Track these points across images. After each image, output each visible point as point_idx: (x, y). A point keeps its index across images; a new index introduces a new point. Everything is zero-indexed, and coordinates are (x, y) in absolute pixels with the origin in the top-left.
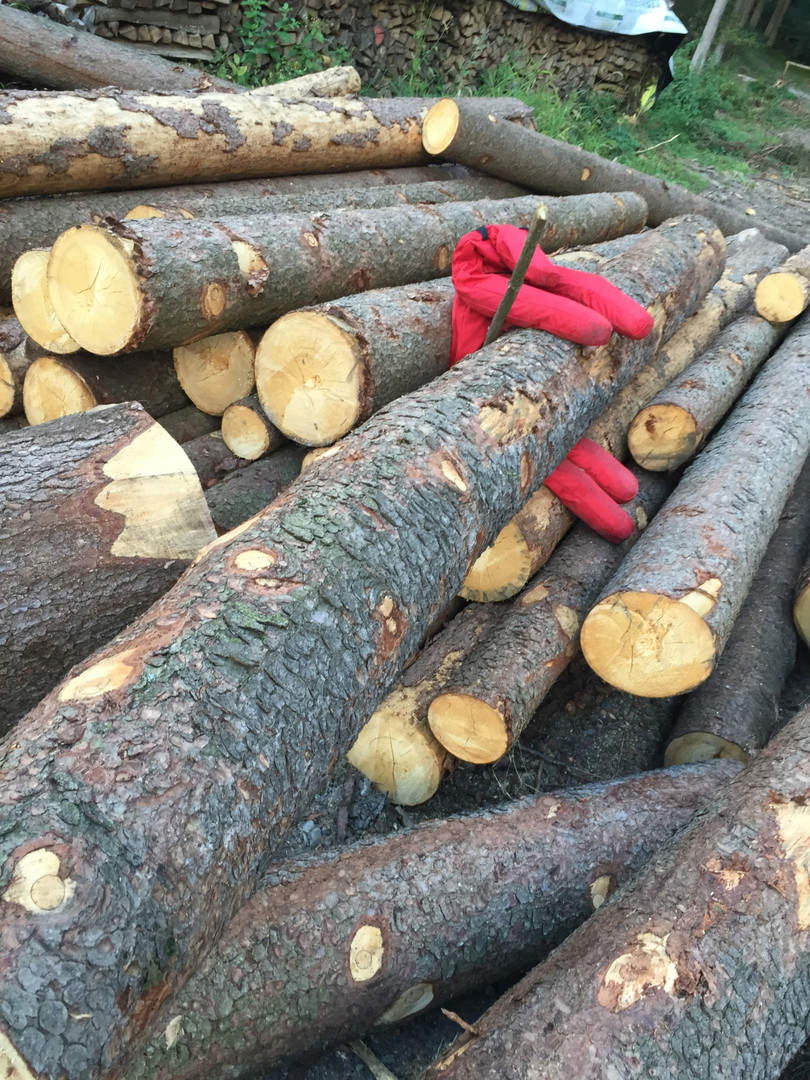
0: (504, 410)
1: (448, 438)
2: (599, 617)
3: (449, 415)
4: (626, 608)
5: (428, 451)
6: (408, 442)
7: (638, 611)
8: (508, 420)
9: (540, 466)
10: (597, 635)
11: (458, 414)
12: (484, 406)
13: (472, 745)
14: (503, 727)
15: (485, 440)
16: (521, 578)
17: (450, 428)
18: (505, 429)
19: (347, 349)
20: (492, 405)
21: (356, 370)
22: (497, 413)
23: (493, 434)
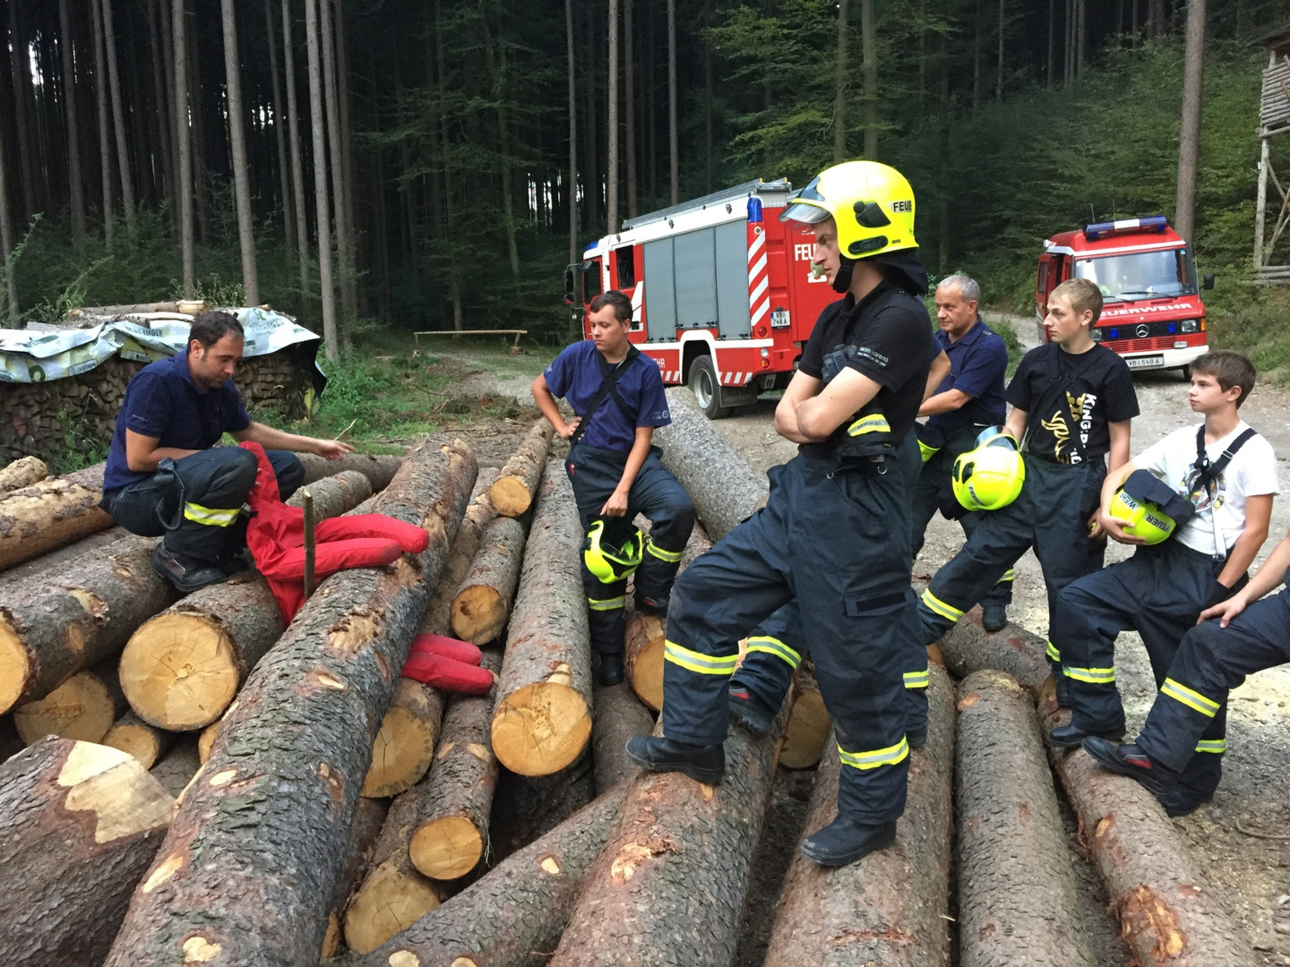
0: (346, 630)
1: (315, 661)
2: (500, 727)
3: (307, 648)
4: (515, 709)
5: (304, 674)
6: (287, 675)
7: (525, 706)
8: (352, 635)
9: (392, 659)
10: (506, 743)
11: (313, 645)
12: (330, 633)
13: (456, 861)
14: (473, 826)
15: (341, 654)
16: (427, 750)
17: (312, 656)
18: (353, 642)
19: (207, 630)
20: (336, 630)
21: (222, 642)
22: (342, 634)
23: (346, 648)
